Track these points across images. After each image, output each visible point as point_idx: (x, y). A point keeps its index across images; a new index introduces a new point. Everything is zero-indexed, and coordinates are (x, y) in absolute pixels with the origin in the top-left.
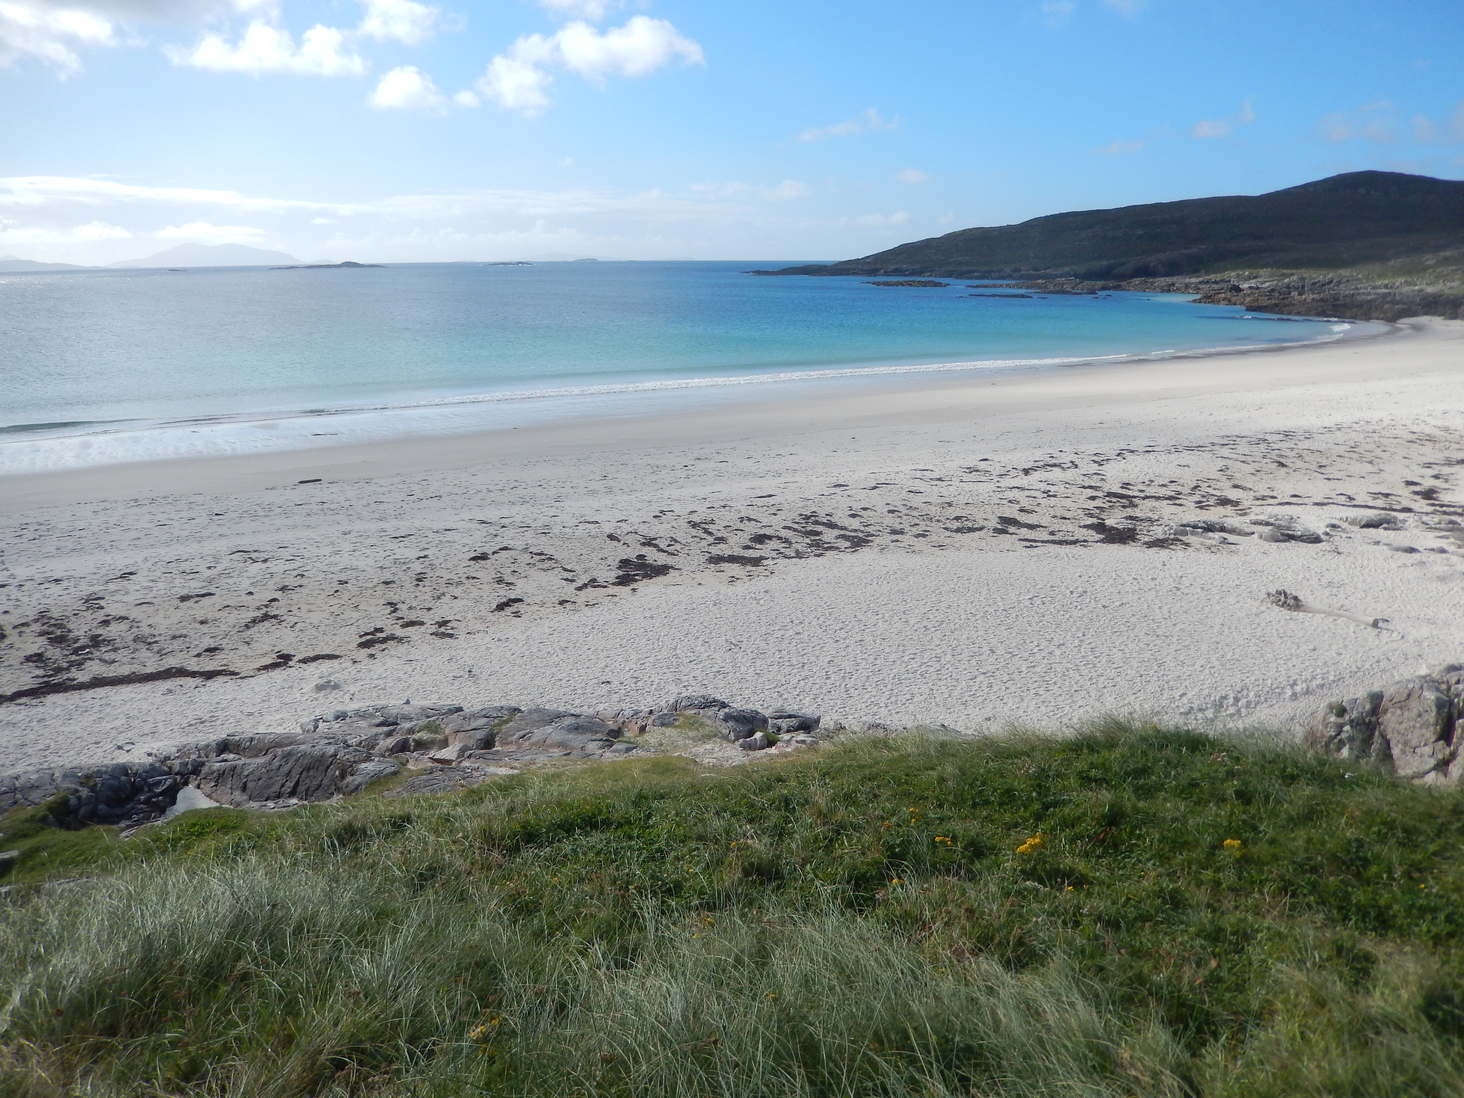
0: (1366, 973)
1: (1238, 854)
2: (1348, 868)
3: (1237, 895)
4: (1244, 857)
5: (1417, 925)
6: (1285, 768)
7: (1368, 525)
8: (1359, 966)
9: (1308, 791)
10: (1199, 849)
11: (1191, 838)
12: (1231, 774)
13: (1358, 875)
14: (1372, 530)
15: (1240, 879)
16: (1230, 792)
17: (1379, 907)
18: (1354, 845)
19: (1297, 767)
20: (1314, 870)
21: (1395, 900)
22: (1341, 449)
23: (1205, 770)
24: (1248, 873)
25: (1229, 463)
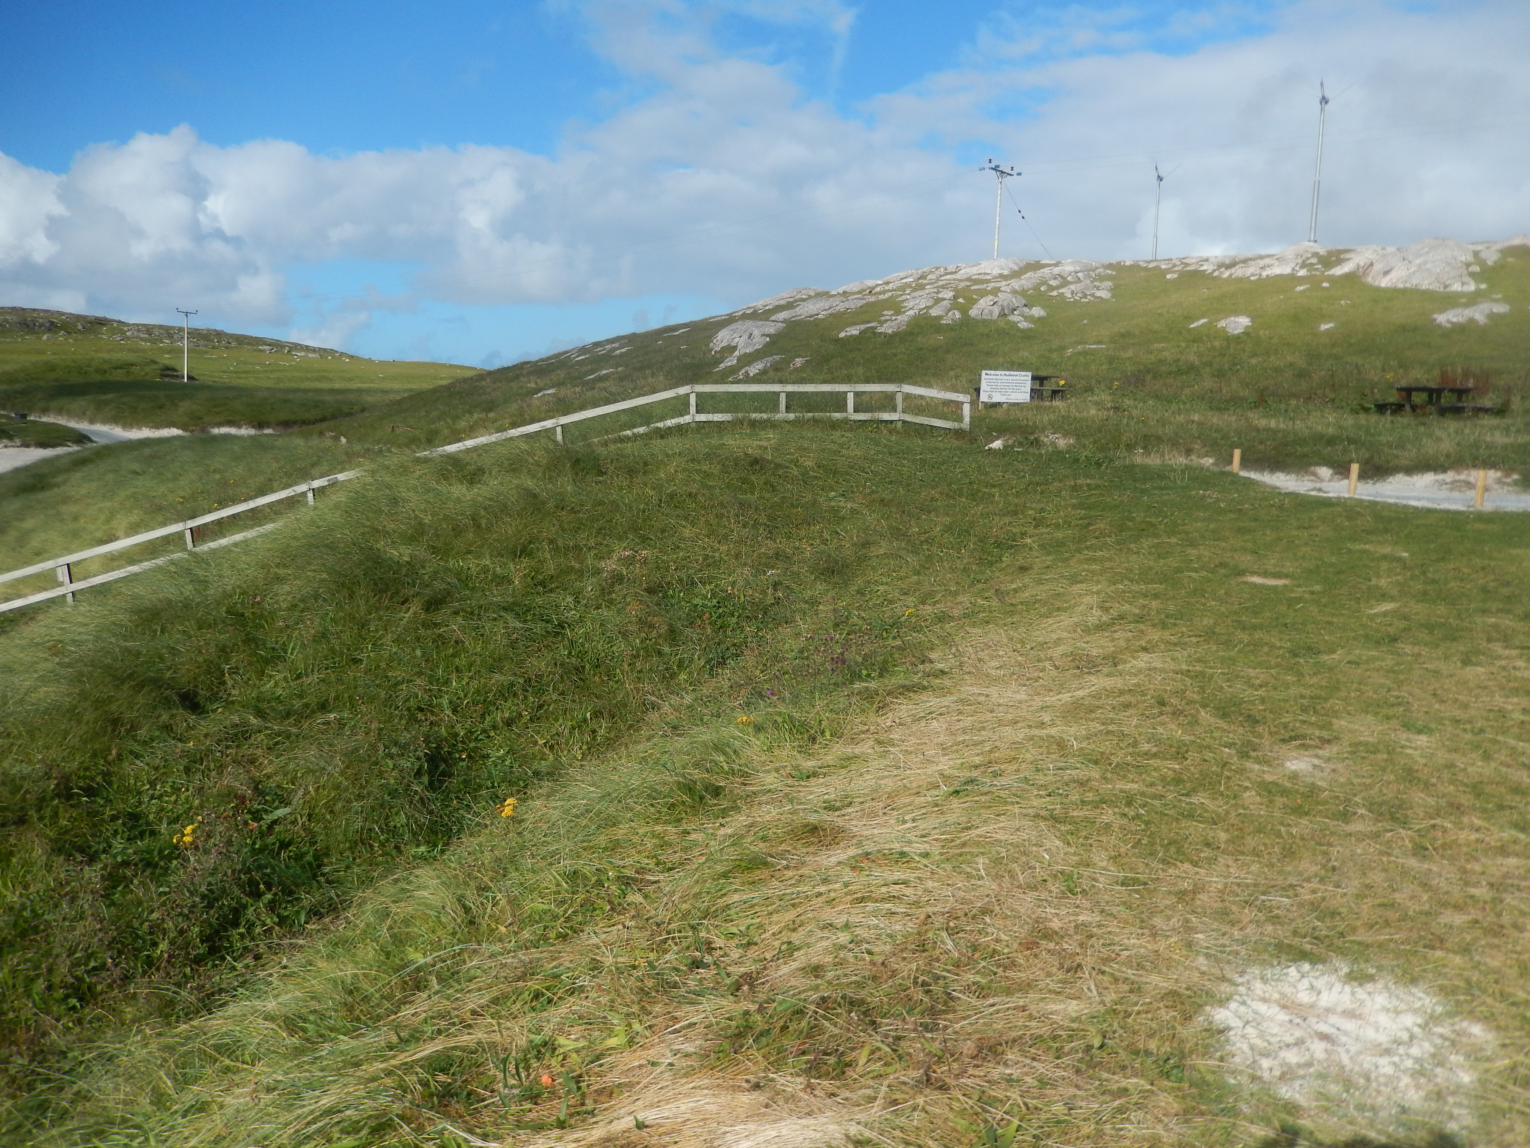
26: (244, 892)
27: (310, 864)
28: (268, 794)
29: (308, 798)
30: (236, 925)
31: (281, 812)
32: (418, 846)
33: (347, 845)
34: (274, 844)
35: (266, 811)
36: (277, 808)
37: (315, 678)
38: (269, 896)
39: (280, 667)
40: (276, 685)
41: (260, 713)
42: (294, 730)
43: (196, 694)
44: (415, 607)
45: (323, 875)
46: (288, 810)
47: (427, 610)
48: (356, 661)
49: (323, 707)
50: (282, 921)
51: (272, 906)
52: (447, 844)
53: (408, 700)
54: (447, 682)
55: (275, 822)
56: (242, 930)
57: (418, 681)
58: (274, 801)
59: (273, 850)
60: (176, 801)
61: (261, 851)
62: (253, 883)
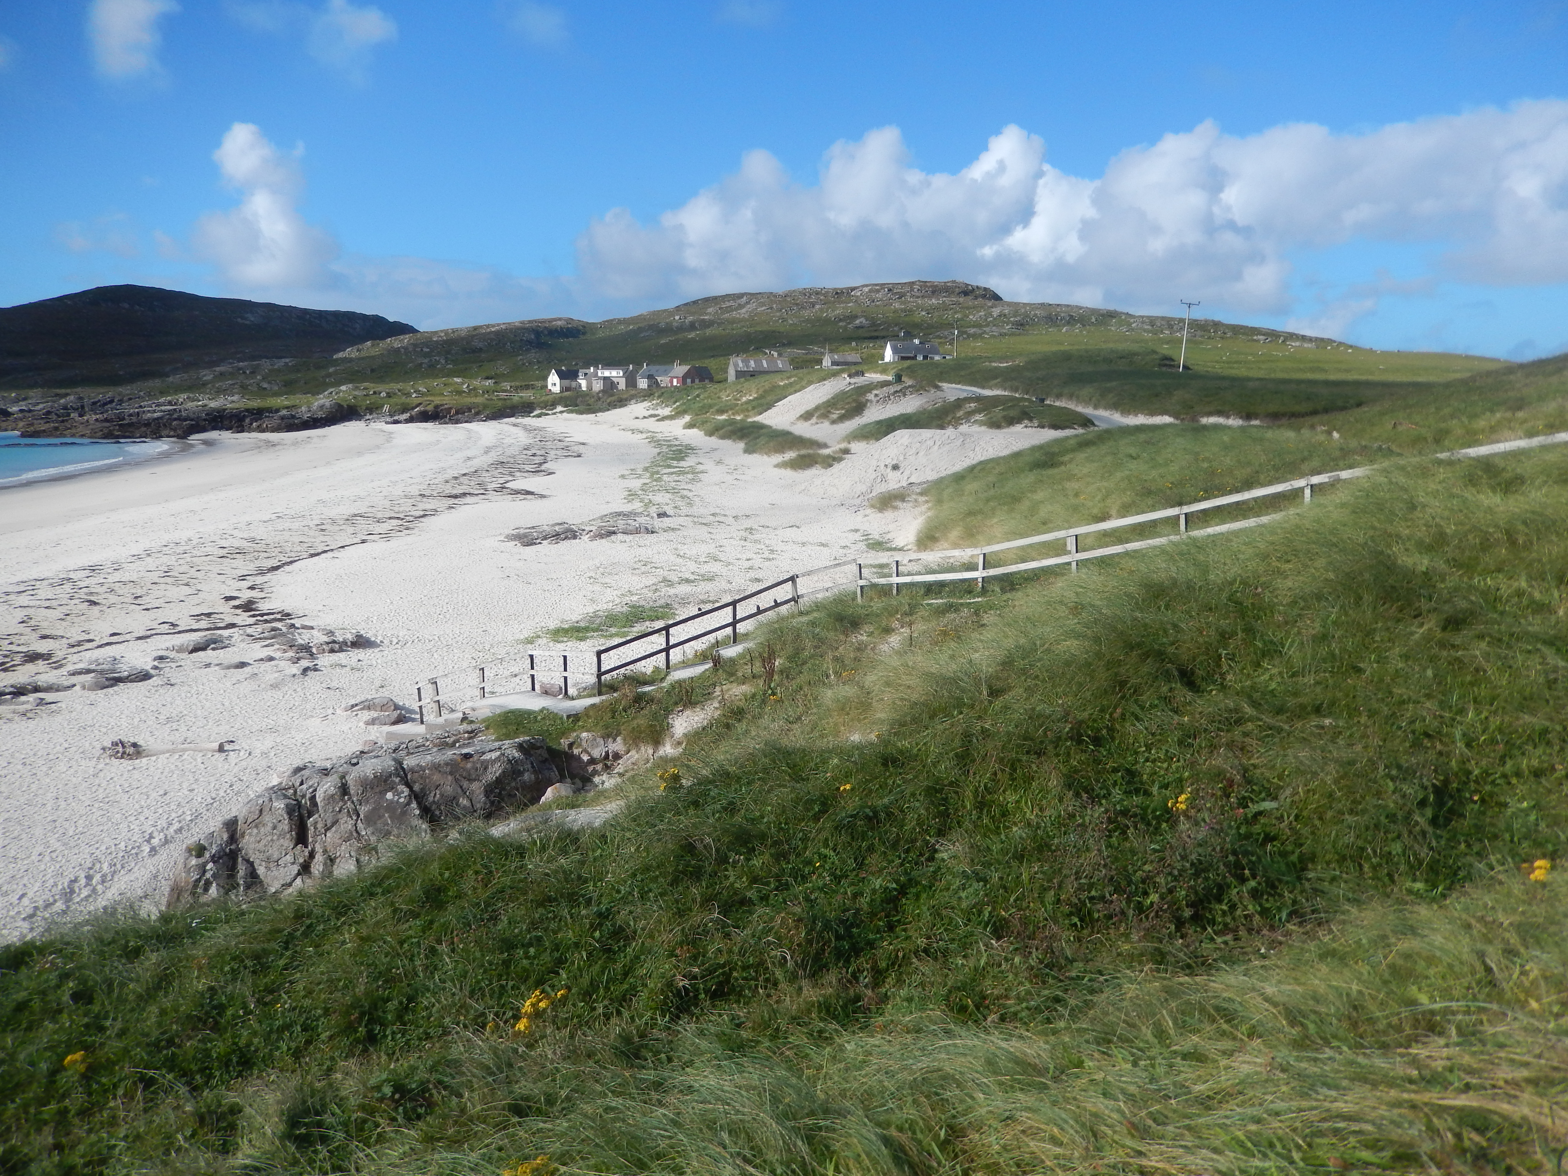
0: (232, 1127)
1: (82, 1068)
2: (205, 1023)
3: (90, 1115)
4: (90, 1068)
5: (278, 1048)
6: (127, 942)
7: (195, 650)
8: (224, 1125)
9: (154, 957)
10: (35, 1085)
11: (23, 1076)
12: (65, 976)
13: (216, 1028)
14: (201, 654)
15: (90, 1094)
16: (66, 998)
17: (240, 1049)
18: (207, 996)
19: (140, 937)
20: (170, 1042)
21: (255, 1034)
22: (154, 577)
23: (33, 985)
24: (98, 1083)
25: (30, 612)
26: (1230, 872)
27: (1294, 865)
28: (1256, 784)
29: (1296, 798)
30: (1220, 901)
31: (1268, 805)
32: (1414, 880)
33: (1336, 857)
34: (1259, 834)
35: (1252, 800)
36: (1264, 800)
37: (1310, 679)
38: (1253, 883)
39: (1276, 662)
40: (1271, 678)
41: (1255, 704)
42: (1286, 727)
43: (1193, 673)
44: (1431, 624)
45: (1308, 880)
46: (1273, 805)
47: (1444, 629)
48: (1359, 671)
49: (1318, 710)
50: (1264, 912)
51: (1255, 894)
52: (1449, 888)
53: (1413, 722)
54: (1462, 711)
55: (1261, 813)
56: (1225, 908)
57: (1428, 704)
58: (1260, 793)
59: (1257, 840)
60: (1167, 769)
61: (1248, 836)
62: (1238, 866)
